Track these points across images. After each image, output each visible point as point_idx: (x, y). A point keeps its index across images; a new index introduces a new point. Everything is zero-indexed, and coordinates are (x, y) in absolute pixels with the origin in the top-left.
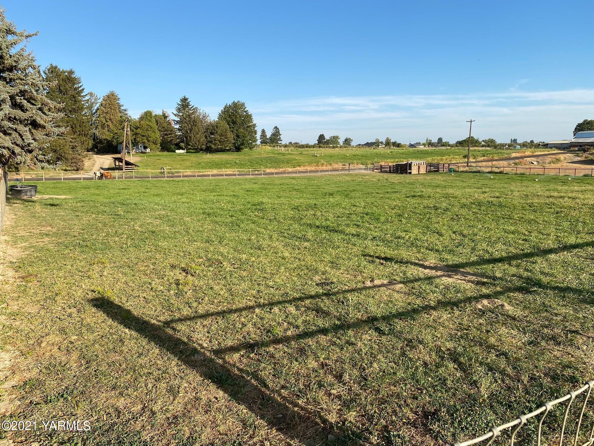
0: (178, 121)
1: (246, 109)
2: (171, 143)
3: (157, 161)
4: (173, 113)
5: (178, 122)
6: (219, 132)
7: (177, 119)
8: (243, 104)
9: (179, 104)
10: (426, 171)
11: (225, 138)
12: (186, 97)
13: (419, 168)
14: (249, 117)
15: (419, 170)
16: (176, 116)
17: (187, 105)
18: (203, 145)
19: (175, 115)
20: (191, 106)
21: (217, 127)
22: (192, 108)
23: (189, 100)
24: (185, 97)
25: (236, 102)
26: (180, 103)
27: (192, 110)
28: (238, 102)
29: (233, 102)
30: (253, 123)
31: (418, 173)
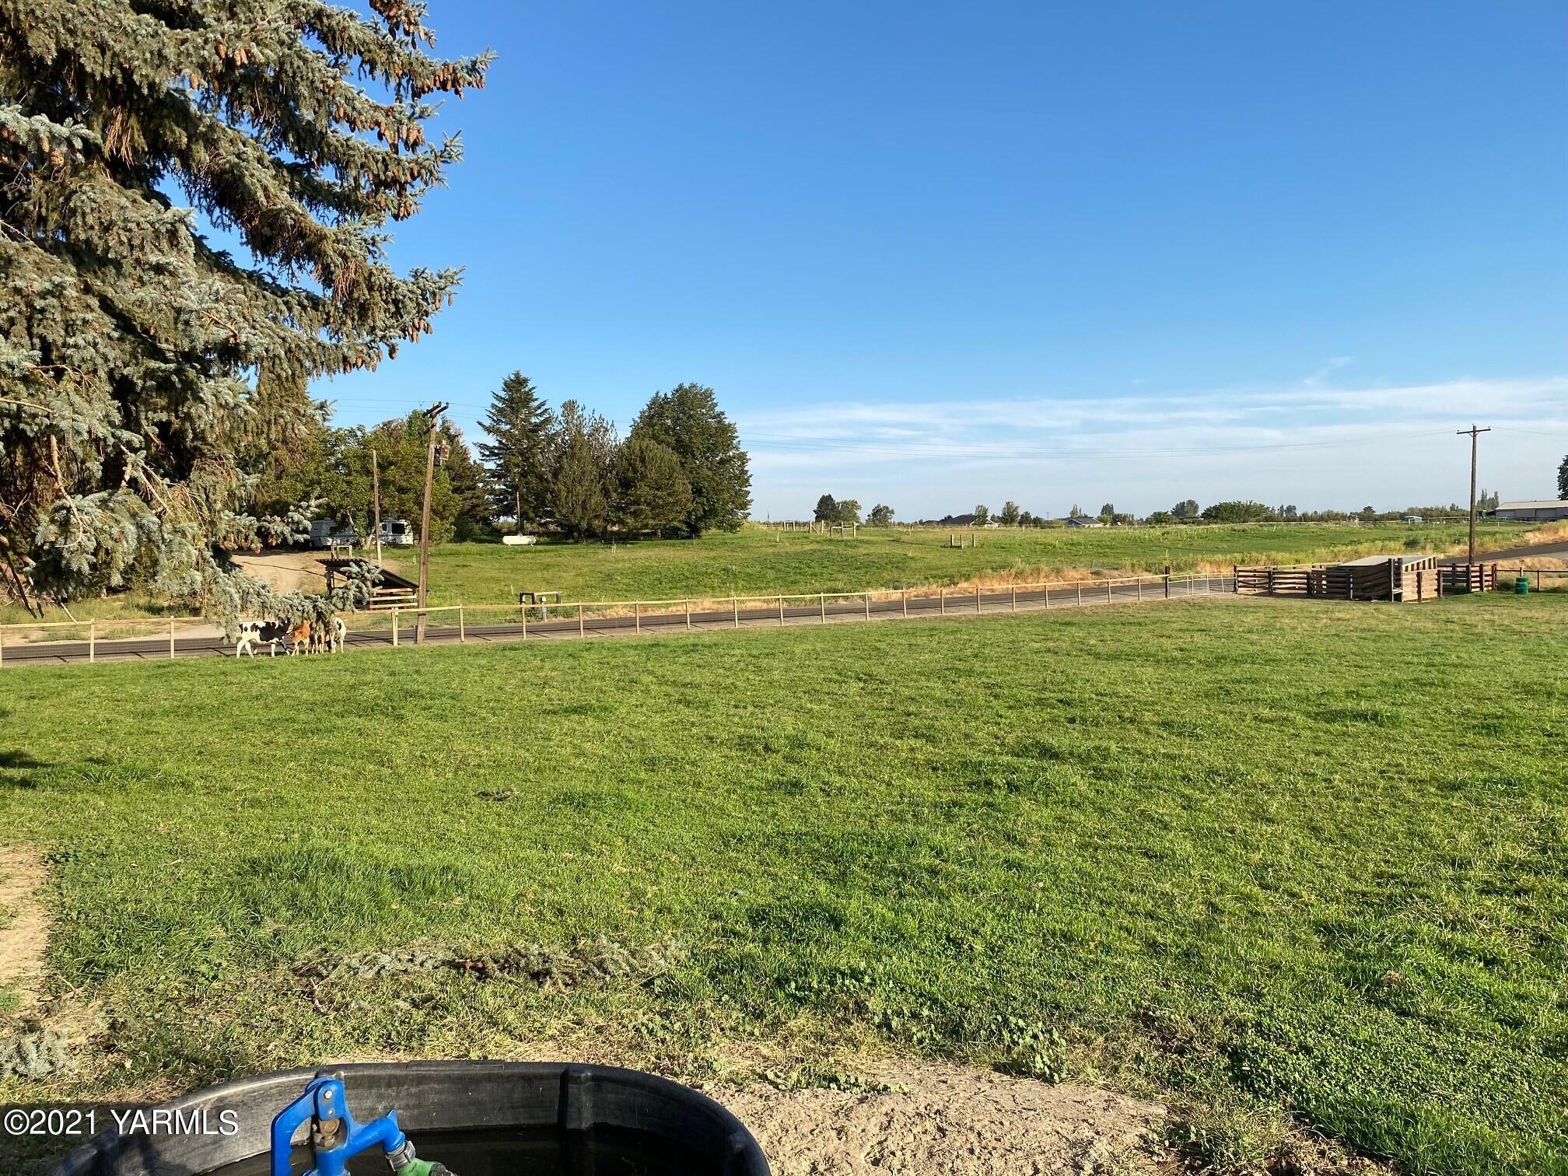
0: (495, 447)
1: (718, 409)
2: (474, 516)
3: (460, 571)
4: (480, 423)
5: (492, 452)
6: (653, 475)
7: (492, 441)
8: (708, 395)
9: (498, 397)
10: (1438, 590)
11: (669, 495)
12: (523, 375)
13: (1419, 581)
14: (724, 433)
15: (1419, 587)
16: (490, 432)
17: (528, 398)
18: (596, 517)
19: (489, 430)
20: (536, 404)
21: (643, 460)
22: (539, 407)
23: (530, 385)
24: (517, 375)
25: (686, 386)
26: (503, 394)
27: (541, 415)
28: (693, 386)
29: (676, 387)
30: (737, 449)
31: (1416, 597)
